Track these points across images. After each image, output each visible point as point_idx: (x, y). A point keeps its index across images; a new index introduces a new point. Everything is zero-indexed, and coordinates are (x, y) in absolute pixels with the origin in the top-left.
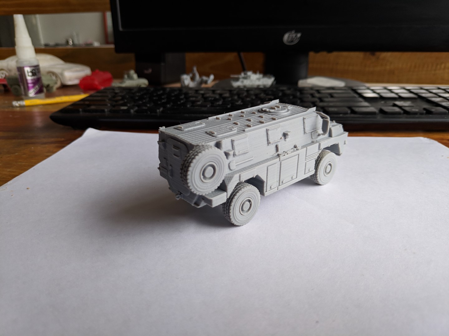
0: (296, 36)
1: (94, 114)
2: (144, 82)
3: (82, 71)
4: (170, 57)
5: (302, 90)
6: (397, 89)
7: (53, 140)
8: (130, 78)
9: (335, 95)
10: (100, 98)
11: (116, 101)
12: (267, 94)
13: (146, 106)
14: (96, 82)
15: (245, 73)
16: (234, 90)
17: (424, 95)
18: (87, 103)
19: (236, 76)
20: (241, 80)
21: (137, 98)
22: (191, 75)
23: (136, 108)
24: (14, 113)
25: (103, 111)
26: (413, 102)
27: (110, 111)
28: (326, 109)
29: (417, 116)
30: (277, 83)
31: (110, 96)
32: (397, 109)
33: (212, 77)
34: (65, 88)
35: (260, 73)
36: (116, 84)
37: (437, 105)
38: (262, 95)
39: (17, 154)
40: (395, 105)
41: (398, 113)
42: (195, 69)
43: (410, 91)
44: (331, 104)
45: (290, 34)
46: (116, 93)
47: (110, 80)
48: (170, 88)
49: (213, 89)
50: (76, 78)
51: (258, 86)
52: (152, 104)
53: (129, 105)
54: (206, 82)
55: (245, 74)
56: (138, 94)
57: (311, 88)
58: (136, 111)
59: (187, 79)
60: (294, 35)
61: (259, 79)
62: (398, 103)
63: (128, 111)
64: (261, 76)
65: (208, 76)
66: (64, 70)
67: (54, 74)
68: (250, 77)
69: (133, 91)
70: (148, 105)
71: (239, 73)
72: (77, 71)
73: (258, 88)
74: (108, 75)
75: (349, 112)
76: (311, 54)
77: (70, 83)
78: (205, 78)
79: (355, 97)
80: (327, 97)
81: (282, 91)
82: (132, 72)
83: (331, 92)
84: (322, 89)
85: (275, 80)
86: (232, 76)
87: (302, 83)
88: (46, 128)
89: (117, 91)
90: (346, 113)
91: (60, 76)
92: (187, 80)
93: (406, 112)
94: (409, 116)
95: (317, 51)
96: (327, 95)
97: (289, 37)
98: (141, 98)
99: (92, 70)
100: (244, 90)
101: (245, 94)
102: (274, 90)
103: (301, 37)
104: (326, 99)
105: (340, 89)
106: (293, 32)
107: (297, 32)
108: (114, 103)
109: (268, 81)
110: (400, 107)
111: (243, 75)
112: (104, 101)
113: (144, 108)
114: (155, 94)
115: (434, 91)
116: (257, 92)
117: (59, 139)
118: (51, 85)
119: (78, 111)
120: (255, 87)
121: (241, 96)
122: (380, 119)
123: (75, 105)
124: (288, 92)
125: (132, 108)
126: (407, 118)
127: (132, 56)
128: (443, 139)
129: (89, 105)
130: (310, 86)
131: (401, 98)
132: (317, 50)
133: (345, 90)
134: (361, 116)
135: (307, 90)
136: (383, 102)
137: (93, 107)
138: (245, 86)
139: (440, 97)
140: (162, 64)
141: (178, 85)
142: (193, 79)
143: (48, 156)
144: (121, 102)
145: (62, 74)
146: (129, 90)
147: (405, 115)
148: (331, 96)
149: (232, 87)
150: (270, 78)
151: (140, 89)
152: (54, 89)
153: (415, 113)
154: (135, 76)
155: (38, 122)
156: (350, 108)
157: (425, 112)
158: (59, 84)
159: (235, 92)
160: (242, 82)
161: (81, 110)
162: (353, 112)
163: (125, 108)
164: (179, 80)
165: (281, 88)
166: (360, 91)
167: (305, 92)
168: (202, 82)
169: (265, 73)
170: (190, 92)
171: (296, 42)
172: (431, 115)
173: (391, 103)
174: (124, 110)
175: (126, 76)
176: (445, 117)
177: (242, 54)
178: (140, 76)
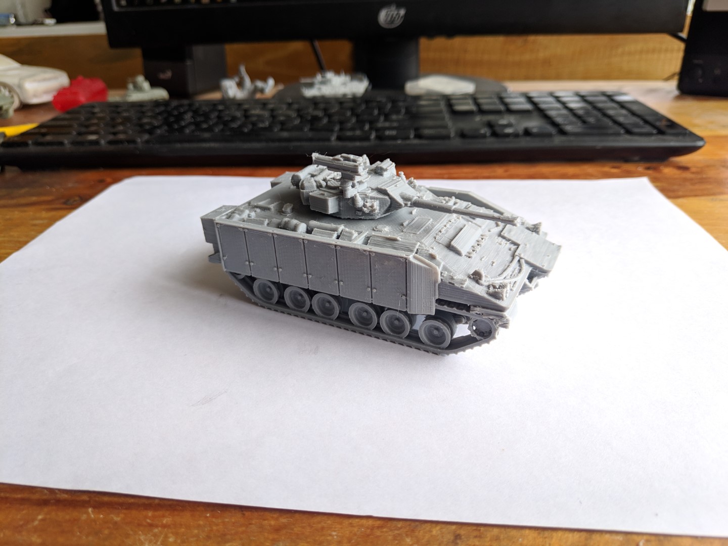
0: (398, 13)
2: (161, 94)
3: (55, 78)
4: (199, 51)
8: (138, 88)
14: (83, 99)
15: (323, 75)
19: (308, 80)
20: (317, 86)
30: (373, 89)
33: (271, 82)
35: (346, 73)
36: (114, 96)
42: (243, 69)
47: (102, 93)
50: (46, 92)
51: (345, 95)
54: (262, 91)
59: (231, 87)
61: (344, 84)
64: (348, 78)
65: (264, 79)
66: (22, 79)
67: (5, 85)
68: (330, 80)
71: (313, 75)
72: (44, 80)
73: (344, 98)
74: (99, 85)
76: (423, 42)
77: (35, 101)
78: (260, 84)
82: (140, 79)
85: (370, 83)
86: (304, 81)
87: (412, 87)
91: (18, 90)
95: (431, 35)
97: (387, 15)
99: (71, 77)
103: (406, 15)
106: (393, 7)
107: (399, 6)
109: (359, 87)
111: (319, 77)
118: (4, 107)
120: (340, 96)
127: (137, 52)
130: (424, 92)
138: (323, 96)
140: (189, 63)
141: (215, 96)
145: (20, 86)
149: (303, 97)
150: (361, 80)
152: (11, 112)
154: (146, 85)
158: (16, 104)
160: (320, 89)
164: (217, 87)
165: (378, 98)
169: (354, 72)
171: (398, 22)
175: (131, 86)
177: (317, 44)
178: (154, 84)
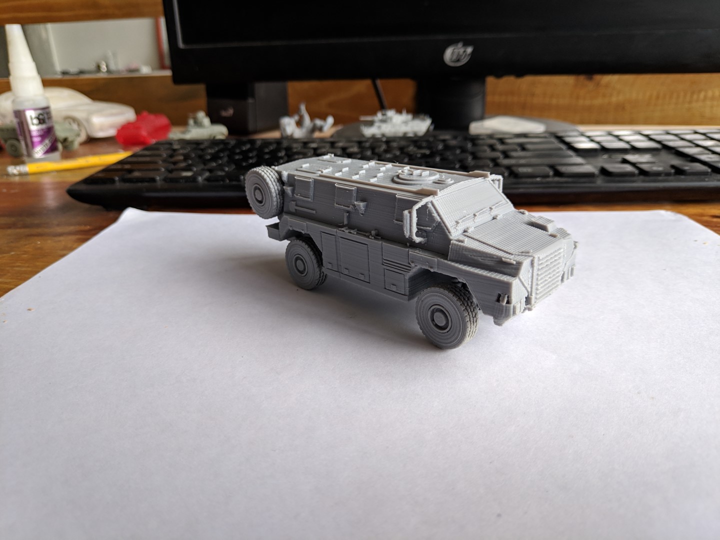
0: (465, 51)
1: (140, 184)
2: (220, 131)
3: (122, 113)
4: (262, 89)
5: (475, 139)
6: (628, 134)
7: (72, 228)
8: (198, 124)
9: (529, 146)
10: (148, 159)
11: (175, 163)
12: (420, 147)
13: (223, 170)
14: (144, 133)
15: (384, 113)
16: (366, 142)
17: (671, 144)
18: (127, 167)
19: (369, 118)
20: (377, 124)
21: (209, 157)
22: (297, 118)
23: (207, 174)
24: (10, 185)
25: (153, 180)
26: (654, 155)
27: (165, 180)
28: (514, 169)
29: (660, 178)
30: (436, 128)
31: (165, 155)
32: (628, 168)
33: (330, 120)
34: (93, 142)
35: (408, 112)
36: (175, 134)
37: (693, 159)
38: (411, 149)
39: (13, 253)
40: (625, 161)
41: (631, 175)
42: (303, 108)
43: (649, 138)
44: (522, 161)
45: (454, 49)
46: (175, 150)
47: (165, 129)
48: (263, 140)
49: (332, 140)
50: (111, 127)
51: (405, 134)
52: (233, 167)
53: (195, 169)
54: (321, 129)
55: (383, 115)
56: (210, 151)
57: (491, 136)
58: (208, 179)
59: (289, 124)
60: (462, 50)
61: (406, 123)
62: (630, 157)
63: (193, 179)
64: (410, 117)
65: (324, 118)
66: (91, 113)
67: (74, 120)
68: (391, 119)
69: (202, 147)
70: (227, 169)
71: (374, 113)
72: (112, 115)
73: (405, 137)
74: (163, 120)
75: (551, 173)
76: (490, 80)
77: (101, 134)
78: (319, 122)
79: (560, 149)
80: (516, 150)
81: (444, 141)
82: (202, 115)
83: (523, 142)
84: (507, 136)
85: (432, 123)
86: (363, 118)
87: (477, 128)
88: (63, 209)
89: (176, 147)
90: (547, 176)
91: (85, 123)
92: (289, 126)
93: (643, 172)
94: (647, 178)
95: (499, 75)
96: (517, 147)
97: (453, 53)
98: (215, 157)
99: (137, 113)
100: (382, 141)
101: (384, 147)
102: (431, 139)
103: (473, 53)
104: (514, 154)
105: (537, 136)
106: (460, 45)
107: (466, 44)
108: (172, 167)
109: (421, 126)
110: (633, 164)
111: (379, 116)
112: (156, 163)
113: (220, 173)
114: (238, 151)
115: (688, 137)
116: (403, 143)
117: (83, 228)
118: (70, 139)
119: (112, 181)
120: (401, 135)
121: (377, 151)
122: (601, 183)
123: (109, 170)
124: (453, 143)
125: (201, 175)
126: (644, 181)
127: (201, 88)
128: (702, 215)
129: (130, 171)
130: (489, 132)
131: (635, 150)
132: (500, 72)
133: (545, 137)
134: (570, 180)
135: (483, 139)
136: (606, 156)
137: (137, 174)
138: (383, 135)
139: (698, 146)
140: (250, 101)
141: (275, 135)
142: (299, 124)
143: (63, 256)
144: (183, 165)
145: (88, 121)
146: (196, 144)
147: (642, 177)
148: (523, 147)
149: (363, 136)
150: (423, 120)
151: (214, 142)
152: (76, 145)
153: (658, 174)
154: (206, 121)
155: (51, 199)
156: (552, 167)
157: (673, 171)
158: (83, 137)
159: (367, 145)
160: (379, 127)
161: (117, 179)
162: (558, 173)
163: (189, 174)
164: (277, 126)
165: (442, 137)
166: (568, 139)
167: (481, 142)
168: (314, 129)
169: (417, 111)
170: (295, 145)
171: (464, 61)
172: (683, 177)
173: (620, 157)
174: (187, 178)
175: (191, 122)
176: (707, 179)
177: (379, 82)
178: (214, 121)
